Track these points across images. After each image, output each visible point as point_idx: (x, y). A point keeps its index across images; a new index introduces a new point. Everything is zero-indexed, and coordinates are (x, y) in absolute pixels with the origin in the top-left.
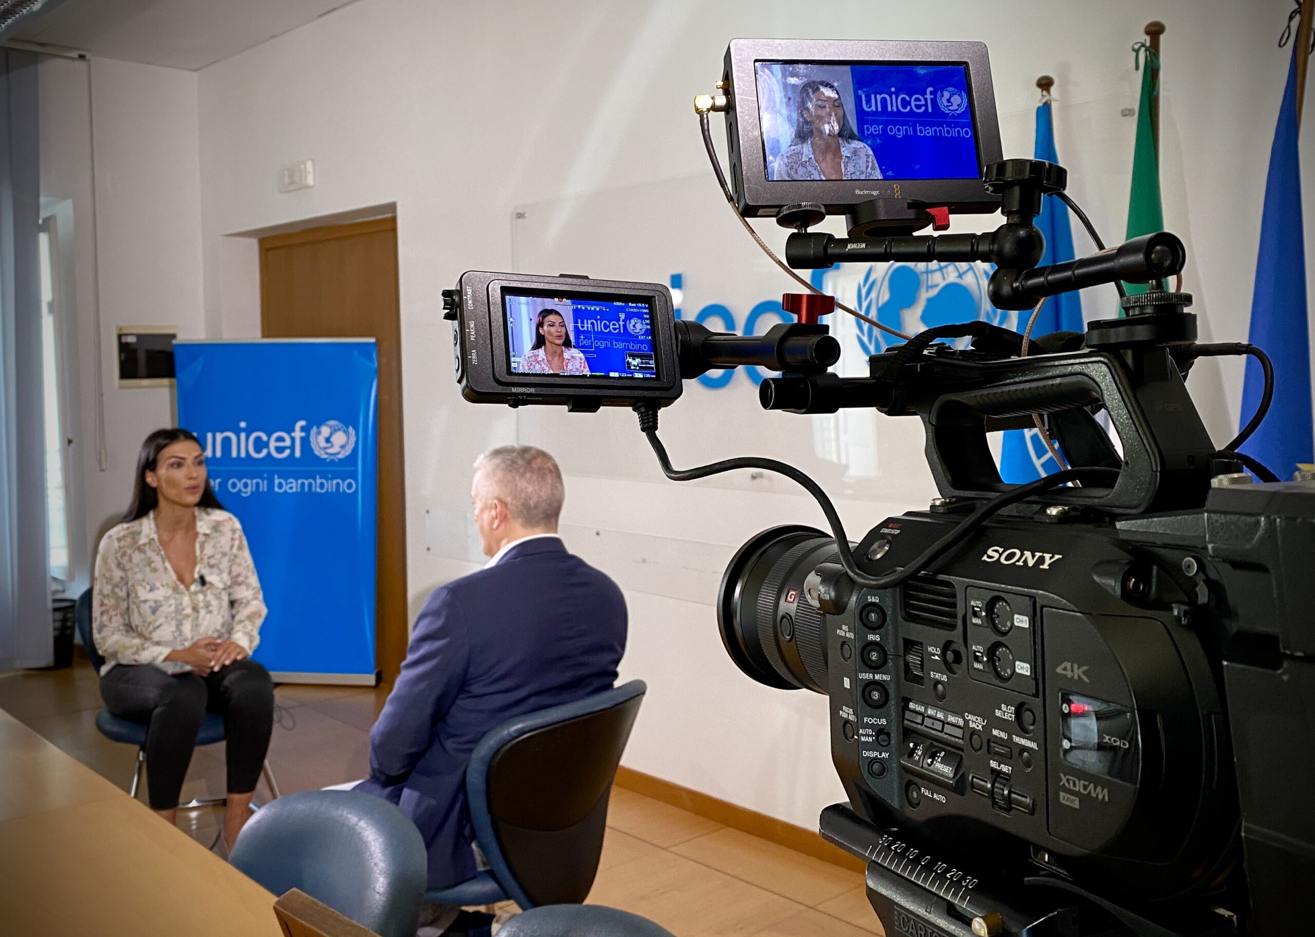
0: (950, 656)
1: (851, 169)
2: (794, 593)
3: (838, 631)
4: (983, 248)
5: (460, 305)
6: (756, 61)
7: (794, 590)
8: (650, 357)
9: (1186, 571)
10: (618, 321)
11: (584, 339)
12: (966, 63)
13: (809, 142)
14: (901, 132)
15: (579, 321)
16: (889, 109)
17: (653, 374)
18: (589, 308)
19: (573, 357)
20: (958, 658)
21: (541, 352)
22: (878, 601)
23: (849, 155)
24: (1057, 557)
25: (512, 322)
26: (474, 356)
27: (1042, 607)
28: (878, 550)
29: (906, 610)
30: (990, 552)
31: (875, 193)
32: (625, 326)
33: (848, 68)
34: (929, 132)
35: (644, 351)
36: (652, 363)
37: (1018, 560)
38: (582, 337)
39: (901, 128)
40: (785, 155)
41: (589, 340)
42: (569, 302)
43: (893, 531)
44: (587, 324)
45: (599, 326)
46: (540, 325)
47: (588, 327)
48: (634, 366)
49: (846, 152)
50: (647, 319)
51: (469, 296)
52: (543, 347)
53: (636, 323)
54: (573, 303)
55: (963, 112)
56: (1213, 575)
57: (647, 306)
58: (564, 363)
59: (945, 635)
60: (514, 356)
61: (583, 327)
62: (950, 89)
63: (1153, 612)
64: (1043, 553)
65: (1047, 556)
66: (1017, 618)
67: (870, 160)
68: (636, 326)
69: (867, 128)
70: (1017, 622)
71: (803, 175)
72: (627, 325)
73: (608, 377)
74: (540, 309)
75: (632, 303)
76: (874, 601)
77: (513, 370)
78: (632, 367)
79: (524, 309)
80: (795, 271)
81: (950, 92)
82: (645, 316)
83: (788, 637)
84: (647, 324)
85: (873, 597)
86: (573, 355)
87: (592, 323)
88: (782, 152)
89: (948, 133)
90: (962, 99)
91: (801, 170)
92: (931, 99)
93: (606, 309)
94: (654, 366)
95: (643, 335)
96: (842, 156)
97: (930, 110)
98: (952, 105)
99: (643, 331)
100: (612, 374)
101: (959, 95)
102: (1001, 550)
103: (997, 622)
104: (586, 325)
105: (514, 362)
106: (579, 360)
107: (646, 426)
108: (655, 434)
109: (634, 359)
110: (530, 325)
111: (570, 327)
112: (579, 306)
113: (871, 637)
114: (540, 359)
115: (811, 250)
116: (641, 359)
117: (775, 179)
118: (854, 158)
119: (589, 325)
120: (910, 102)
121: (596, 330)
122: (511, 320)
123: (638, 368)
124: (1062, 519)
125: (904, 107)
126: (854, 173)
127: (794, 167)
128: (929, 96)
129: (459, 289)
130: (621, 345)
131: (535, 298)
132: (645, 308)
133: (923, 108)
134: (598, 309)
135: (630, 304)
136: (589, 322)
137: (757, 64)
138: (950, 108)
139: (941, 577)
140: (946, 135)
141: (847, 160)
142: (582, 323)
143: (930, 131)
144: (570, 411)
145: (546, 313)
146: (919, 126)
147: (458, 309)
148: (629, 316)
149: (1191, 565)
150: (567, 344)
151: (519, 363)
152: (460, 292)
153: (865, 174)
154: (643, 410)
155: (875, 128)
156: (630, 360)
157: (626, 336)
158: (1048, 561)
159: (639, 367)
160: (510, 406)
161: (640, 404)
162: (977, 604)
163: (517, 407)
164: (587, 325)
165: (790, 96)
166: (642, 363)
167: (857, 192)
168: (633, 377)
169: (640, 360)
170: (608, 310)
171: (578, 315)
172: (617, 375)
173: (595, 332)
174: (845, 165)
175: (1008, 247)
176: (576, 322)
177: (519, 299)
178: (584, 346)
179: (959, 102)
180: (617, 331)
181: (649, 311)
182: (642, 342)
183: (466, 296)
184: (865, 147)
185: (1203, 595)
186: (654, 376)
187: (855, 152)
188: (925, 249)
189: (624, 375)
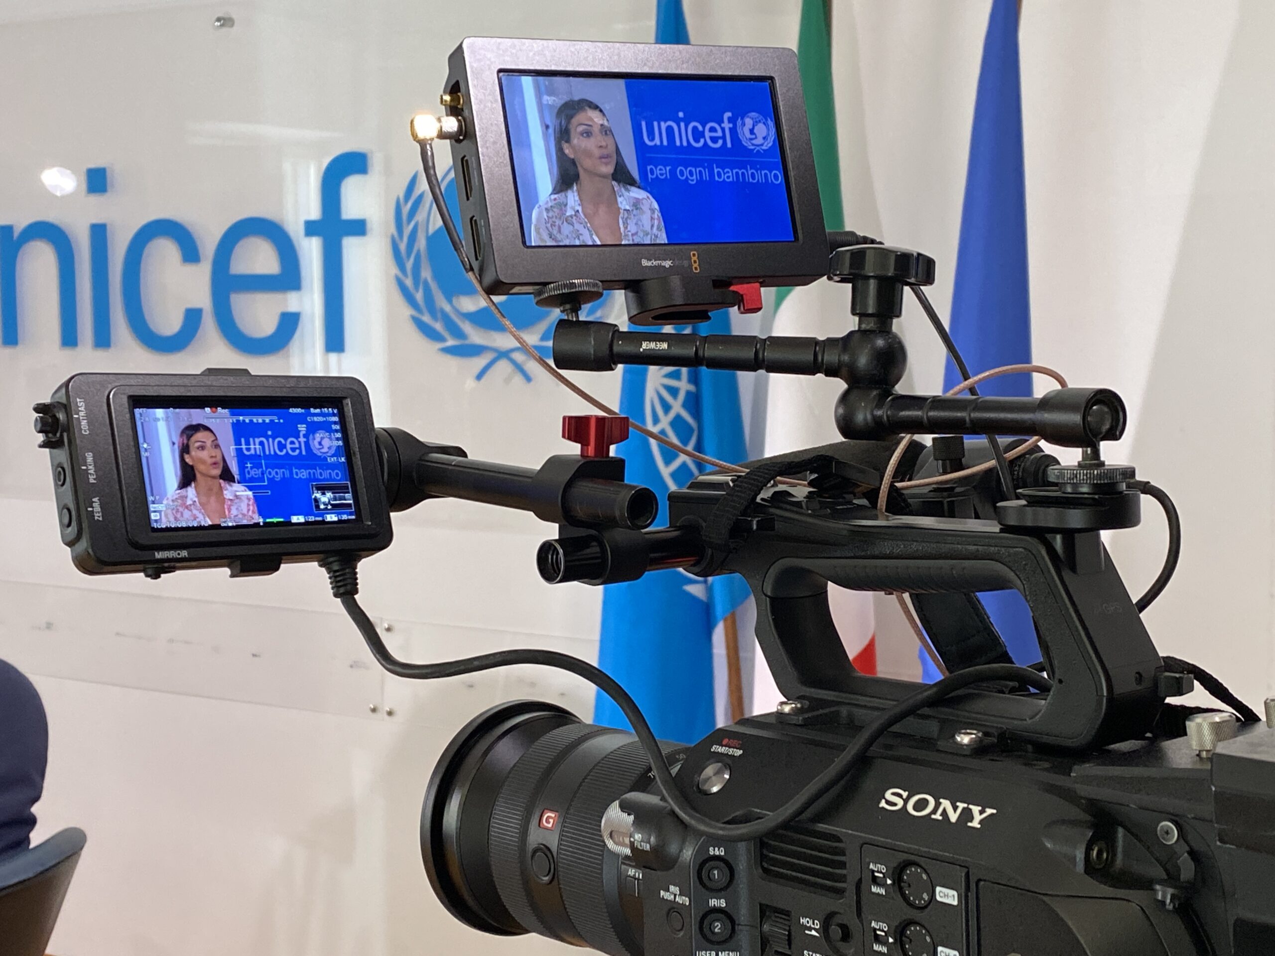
0: (836, 932)
1: (632, 228)
2: (553, 815)
3: (662, 893)
4: (830, 357)
5: (68, 427)
6: (500, 71)
7: (552, 810)
8: (344, 489)
9: (1164, 839)
10: (297, 437)
11: (252, 468)
12: (771, 78)
13: (575, 188)
14: (695, 177)
15: (243, 440)
16: (678, 143)
17: (351, 514)
18: (255, 420)
19: (236, 496)
20: (846, 936)
21: (191, 492)
22: (723, 854)
23: (628, 208)
24: (989, 811)
25: (146, 450)
26: (97, 507)
27: (979, 880)
28: (714, 778)
29: (762, 867)
30: (888, 795)
31: (667, 264)
32: (307, 444)
33: (621, 82)
34: (728, 175)
35: (335, 480)
36: (349, 499)
37: (934, 811)
38: (249, 465)
39: (693, 170)
40: (543, 208)
41: (258, 469)
42: (226, 411)
43: (731, 750)
44: (255, 444)
45: (272, 447)
46: (185, 449)
47: (255, 449)
48: (325, 504)
49: (624, 203)
50: (337, 431)
51: (82, 414)
52: (193, 485)
53: (322, 438)
54: (233, 414)
55: (770, 147)
56: (1198, 846)
57: (336, 411)
58: (226, 506)
59: (830, 904)
60: (153, 503)
61: (248, 450)
62: (753, 114)
63: (1127, 891)
64: (968, 804)
65: (976, 809)
66: (940, 892)
67: (656, 216)
68: (323, 443)
69: (651, 170)
70: (941, 897)
71: (570, 235)
72: (311, 442)
73: (289, 523)
74: (184, 425)
75: (315, 408)
76: (717, 853)
77: (155, 525)
78: (322, 507)
79: (162, 427)
80: (564, 372)
81: (752, 119)
82: (334, 427)
83: (546, 878)
84: (338, 439)
85: (716, 849)
86: (238, 493)
87: (261, 443)
88: (541, 203)
89: (753, 178)
90: (768, 130)
91: (566, 229)
92: (730, 129)
93: (279, 419)
94: (351, 502)
95: (333, 456)
96: (619, 209)
97: (729, 145)
98: (756, 138)
99: (333, 451)
100: (295, 519)
101: (764, 123)
102: (905, 794)
103: (907, 892)
104: (252, 447)
105: (155, 512)
106: (246, 501)
107: (342, 590)
108: (354, 600)
109: (324, 494)
110: (173, 451)
111: (230, 452)
112: (241, 418)
113: (713, 902)
114: (189, 502)
115: (589, 346)
116: (333, 493)
117: (533, 244)
118: (635, 212)
119: (257, 446)
120: (703, 132)
121: (267, 453)
122: (145, 446)
123: (329, 507)
124: (979, 750)
125: (697, 140)
126: (636, 233)
127: (557, 224)
128: (727, 125)
129: (64, 400)
130: (303, 474)
131: (177, 410)
132: (334, 415)
133: (720, 142)
134: (267, 421)
135: (312, 410)
136: (257, 440)
137: (501, 74)
138: (754, 142)
139: (822, 827)
140: (751, 180)
141: (626, 215)
142: (248, 443)
143: (730, 174)
144: (232, 576)
145: (192, 430)
146: (717, 168)
147: (65, 435)
148: (313, 428)
149: (1169, 831)
150: (226, 475)
151: (160, 512)
152: (66, 407)
153: (649, 236)
154: (336, 567)
155: (661, 170)
156: (318, 495)
157: (311, 459)
158: (978, 818)
159: (332, 505)
160: (147, 576)
161: (331, 559)
162: (879, 869)
163: (159, 577)
164: (255, 447)
165: (549, 123)
166: (335, 499)
167: (645, 263)
168: (323, 521)
169: (332, 495)
170: (282, 421)
171: (241, 432)
172: (301, 519)
173: (267, 457)
174: (624, 223)
175: (863, 361)
176: (237, 442)
177: (155, 414)
178: (252, 480)
179: (764, 134)
180: (298, 451)
181: (340, 418)
182: (333, 466)
183: (78, 414)
184: (648, 197)
185: (1187, 869)
186: (353, 517)
187: (636, 204)
188: (751, 355)
189: (312, 519)
